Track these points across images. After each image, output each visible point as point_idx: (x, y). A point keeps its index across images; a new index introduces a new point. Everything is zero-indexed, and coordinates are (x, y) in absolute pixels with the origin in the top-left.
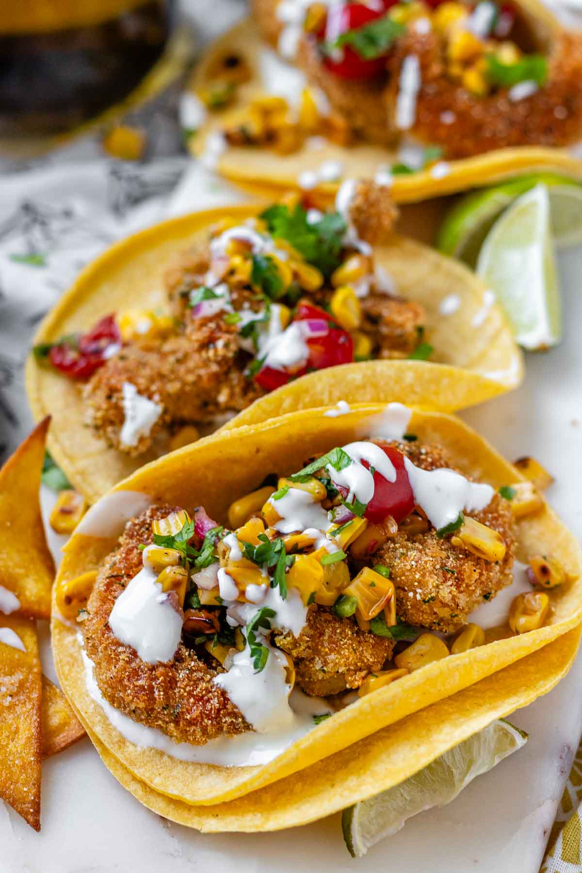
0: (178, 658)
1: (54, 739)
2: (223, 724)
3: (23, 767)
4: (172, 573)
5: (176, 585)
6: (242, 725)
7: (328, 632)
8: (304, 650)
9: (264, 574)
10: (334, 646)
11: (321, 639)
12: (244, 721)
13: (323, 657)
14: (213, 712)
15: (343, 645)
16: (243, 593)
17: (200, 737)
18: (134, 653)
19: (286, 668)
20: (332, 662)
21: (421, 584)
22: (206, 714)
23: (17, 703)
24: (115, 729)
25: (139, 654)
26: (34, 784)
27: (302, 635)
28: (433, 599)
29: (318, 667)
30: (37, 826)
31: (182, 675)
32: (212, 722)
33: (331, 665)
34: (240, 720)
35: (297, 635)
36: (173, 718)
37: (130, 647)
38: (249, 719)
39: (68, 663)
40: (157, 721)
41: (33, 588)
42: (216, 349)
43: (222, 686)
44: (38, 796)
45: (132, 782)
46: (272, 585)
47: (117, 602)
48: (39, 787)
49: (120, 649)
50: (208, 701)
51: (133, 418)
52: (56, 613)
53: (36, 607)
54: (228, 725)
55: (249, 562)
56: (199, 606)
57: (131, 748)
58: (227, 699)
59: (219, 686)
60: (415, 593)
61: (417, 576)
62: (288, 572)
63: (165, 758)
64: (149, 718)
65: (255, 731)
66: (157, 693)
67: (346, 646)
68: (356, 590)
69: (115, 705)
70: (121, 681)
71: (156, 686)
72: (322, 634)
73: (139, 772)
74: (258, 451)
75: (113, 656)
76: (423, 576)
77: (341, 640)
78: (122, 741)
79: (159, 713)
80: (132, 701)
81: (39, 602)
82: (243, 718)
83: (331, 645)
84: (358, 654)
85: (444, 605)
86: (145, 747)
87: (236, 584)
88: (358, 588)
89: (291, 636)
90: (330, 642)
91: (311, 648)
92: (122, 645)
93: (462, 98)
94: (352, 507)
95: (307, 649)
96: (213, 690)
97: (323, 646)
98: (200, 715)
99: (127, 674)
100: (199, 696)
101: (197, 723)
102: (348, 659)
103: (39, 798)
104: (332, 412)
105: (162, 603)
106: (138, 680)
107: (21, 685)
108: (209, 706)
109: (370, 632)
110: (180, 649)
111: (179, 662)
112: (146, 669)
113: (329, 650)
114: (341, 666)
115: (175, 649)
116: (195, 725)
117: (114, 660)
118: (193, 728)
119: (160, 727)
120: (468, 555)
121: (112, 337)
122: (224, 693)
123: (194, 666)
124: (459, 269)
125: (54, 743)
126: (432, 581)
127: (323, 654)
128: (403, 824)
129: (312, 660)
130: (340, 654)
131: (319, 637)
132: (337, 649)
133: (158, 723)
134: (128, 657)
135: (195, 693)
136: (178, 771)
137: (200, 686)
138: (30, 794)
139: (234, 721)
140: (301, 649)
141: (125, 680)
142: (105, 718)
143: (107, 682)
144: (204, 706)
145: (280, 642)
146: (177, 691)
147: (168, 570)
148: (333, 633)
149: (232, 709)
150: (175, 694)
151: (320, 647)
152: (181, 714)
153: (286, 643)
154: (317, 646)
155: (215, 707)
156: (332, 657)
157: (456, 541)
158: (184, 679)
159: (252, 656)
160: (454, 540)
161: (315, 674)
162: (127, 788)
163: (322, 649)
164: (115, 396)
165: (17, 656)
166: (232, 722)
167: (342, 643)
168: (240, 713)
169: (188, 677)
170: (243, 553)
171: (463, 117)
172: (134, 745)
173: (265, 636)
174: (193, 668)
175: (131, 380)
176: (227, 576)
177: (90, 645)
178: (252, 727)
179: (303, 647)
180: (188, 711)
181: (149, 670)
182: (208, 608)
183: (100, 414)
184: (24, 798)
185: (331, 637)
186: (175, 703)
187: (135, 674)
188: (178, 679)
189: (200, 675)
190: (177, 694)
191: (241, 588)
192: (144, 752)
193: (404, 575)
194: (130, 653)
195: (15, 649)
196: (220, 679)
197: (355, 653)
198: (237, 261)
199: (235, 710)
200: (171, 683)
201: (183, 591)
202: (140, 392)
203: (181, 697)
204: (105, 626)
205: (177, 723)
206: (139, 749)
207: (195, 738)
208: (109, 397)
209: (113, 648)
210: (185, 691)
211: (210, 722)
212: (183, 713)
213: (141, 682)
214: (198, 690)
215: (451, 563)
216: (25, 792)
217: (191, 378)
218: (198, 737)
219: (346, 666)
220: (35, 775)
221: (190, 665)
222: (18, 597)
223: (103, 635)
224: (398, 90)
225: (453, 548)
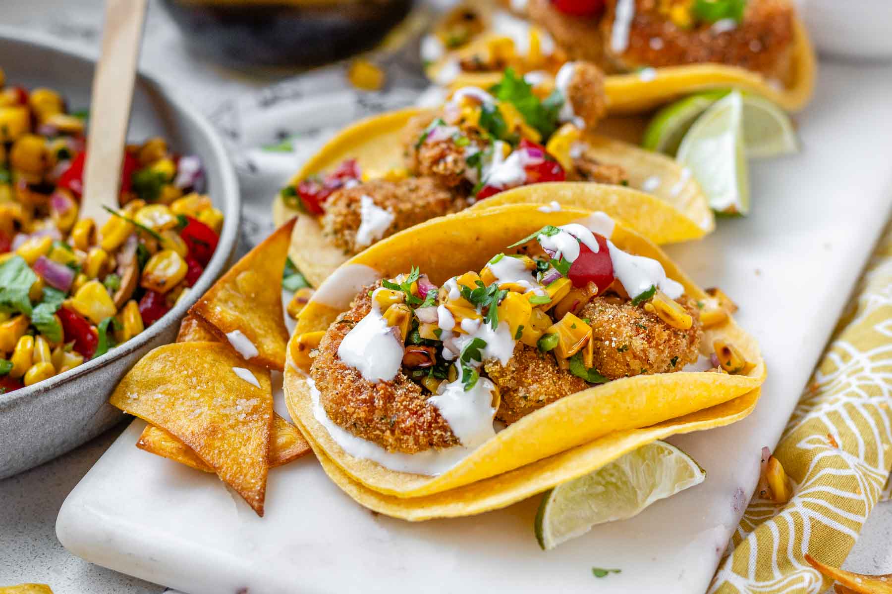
0: (397, 381)
1: (280, 453)
2: (433, 436)
3: (252, 464)
4: (398, 309)
5: (400, 319)
6: (451, 439)
7: (532, 366)
8: (510, 380)
9: (478, 312)
10: (537, 377)
11: (526, 372)
12: (452, 435)
13: (526, 387)
14: (425, 424)
15: (545, 377)
16: (458, 324)
17: (413, 445)
18: (359, 376)
19: (492, 392)
20: (534, 391)
21: (616, 334)
22: (419, 426)
23: (251, 419)
24: (336, 443)
25: (364, 374)
26: (261, 479)
27: (508, 365)
28: (625, 347)
29: (521, 395)
30: (260, 512)
31: (400, 392)
32: (424, 433)
33: (533, 393)
34: (449, 434)
35: (504, 364)
36: (389, 426)
37: (355, 369)
38: (457, 433)
39: (298, 396)
40: (375, 431)
41: (270, 346)
42: (446, 163)
43: (435, 403)
44: (264, 487)
45: (349, 485)
46: (485, 322)
47: (346, 338)
48: (265, 481)
49: (346, 372)
50: (422, 415)
51: (368, 221)
52: (290, 362)
53: (272, 359)
54: (438, 438)
55: (465, 301)
56: (419, 342)
57: (350, 458)
58: (438, 415)
59: (432, 403)
60: (611, 341)
61: (614, 326)
62: (500, 305)
63: (379, 468)
64: (368, 428)
65: (461, 445)
66: (377, 401)
67: (547, 378)
68: (559, 330)
69: (338, 421)
70: (345, 396)
71: (376, 397)
72: (526, 368)
73: (356, 474)
74: (478, 239)
75: (339, 377)
76: (619, 327)
77: (543, 373)
78: (342, 452)
79: (377, 423)
80: (354, 413)
81: (275, 355)
82: (452, 432)
83: (534, 377)
84: (557, 386)
85: (635, 357)
86: (362, 459)
87: (454, 316)
88: (561, 329)
89: (499, 365)
90: (534, 375)
91: (516, 379)
92: (349, 369)
93: (669, 29)
94: (559, 264)
95: (512, 380)
96: (426, 406)
97: (526, 378)
98: (413, 425)
99: (351, 390)
100: (414, 411)
101: (410, 432)
102: (548, 389)
103: (264, 489)
104: (545, 208)
105: (386, 334)
106: (360, 395)
107: (255, 410)
108: (422, 419)
109: (569, 372)
110: (399, 375)
111: (398, 384)
112: (368, 386)
113: (532, 381)
114: (541, 394)
115: (396, 373)
116: (409, 434)
117: (340, 381)
118: (405, 437)
119: (378, 437)
120: (658, 320)
121: (353, 175)
122: (435, 410)
123: (411, 387)
124: (661, 160)
125: (279, 457)
126: (627, 331)
127: (526, 384)
128: (590, 528)
129: (516, 391)
130: (542, 385)
131: (523, 371)
132: (539, 380)
133: (375, 433)
134: (353, 378)
135: (410, 407)
136: (390, 477)
137: (415, 402)
138: (257, 486)
139: (444, 434)
140: (507, 378)
141: (349, 395)
142: (328, 436)
143: (332, 400)
144: (418, 419)
145: (489, 369)
146: (394, 404)
147: (394, 306)
148: (536, 367)
149: (443, 423)
150: (393, 406)
151: (523, 379)
152: (396, 423)
153: (494, 370)
154: (521, 379)
155: (427, 420)
156: (535, 386)
157: (649, 307)
158: (401, 396)
159: (463, 382)
160: (647, 306)
161: (518, 403)
162: (343, 489)
163: (526, 381)
164: (353, 206)
165: (252, 389)
166: (442, 435)
167: (544, 375)
168: (450, 428)
169: (405, 394)
170: (461, 292)
171: (670, 45)
172: (352, 456)
173: (476, 367)
174: (410, 389)
175: (369, 194)
176: (445, 310)
177: (319, 373)
178: (459, 441)
179: (508, 377)
180: (404, 421)
181: (371, 387)
182: (427, 343)
183: (340, 219)
184: (251, 488)
185: (534, 370)
186: (392, 414)
187: (359, 390)
188: (396, 396)
189: (416, 395)
190: (395, 406)
191: (458, 320)
192: (360, 462)
193: (601, 326)
194: (355, 375)
195: (251, 385)
196: (433, 400)
197: (555, 386)
198: (468, 111)
199: (445, 424)
200: (389, 398)
201: (405, 326)
202: (376, 203)
203: (398, 410)
204: (334, 356)
205: (393, 432)
206: (356, 459)
207: (408, 446)
208: (349, 205)
209: (341, 371)
210: (402, 405)
211: (422, 432)
212: (398, 423)
213: (363, 397)
214: (414, 405)
215: (643, 322)
216: (252, 483)
217: (421, 203)
218: (411, 444)
219: (546, 395)
220: (262, 472)
221: (407, 386)
222: (257, 347)
223: (332, 363)
224: (613, 19)
225: (646, 313)
